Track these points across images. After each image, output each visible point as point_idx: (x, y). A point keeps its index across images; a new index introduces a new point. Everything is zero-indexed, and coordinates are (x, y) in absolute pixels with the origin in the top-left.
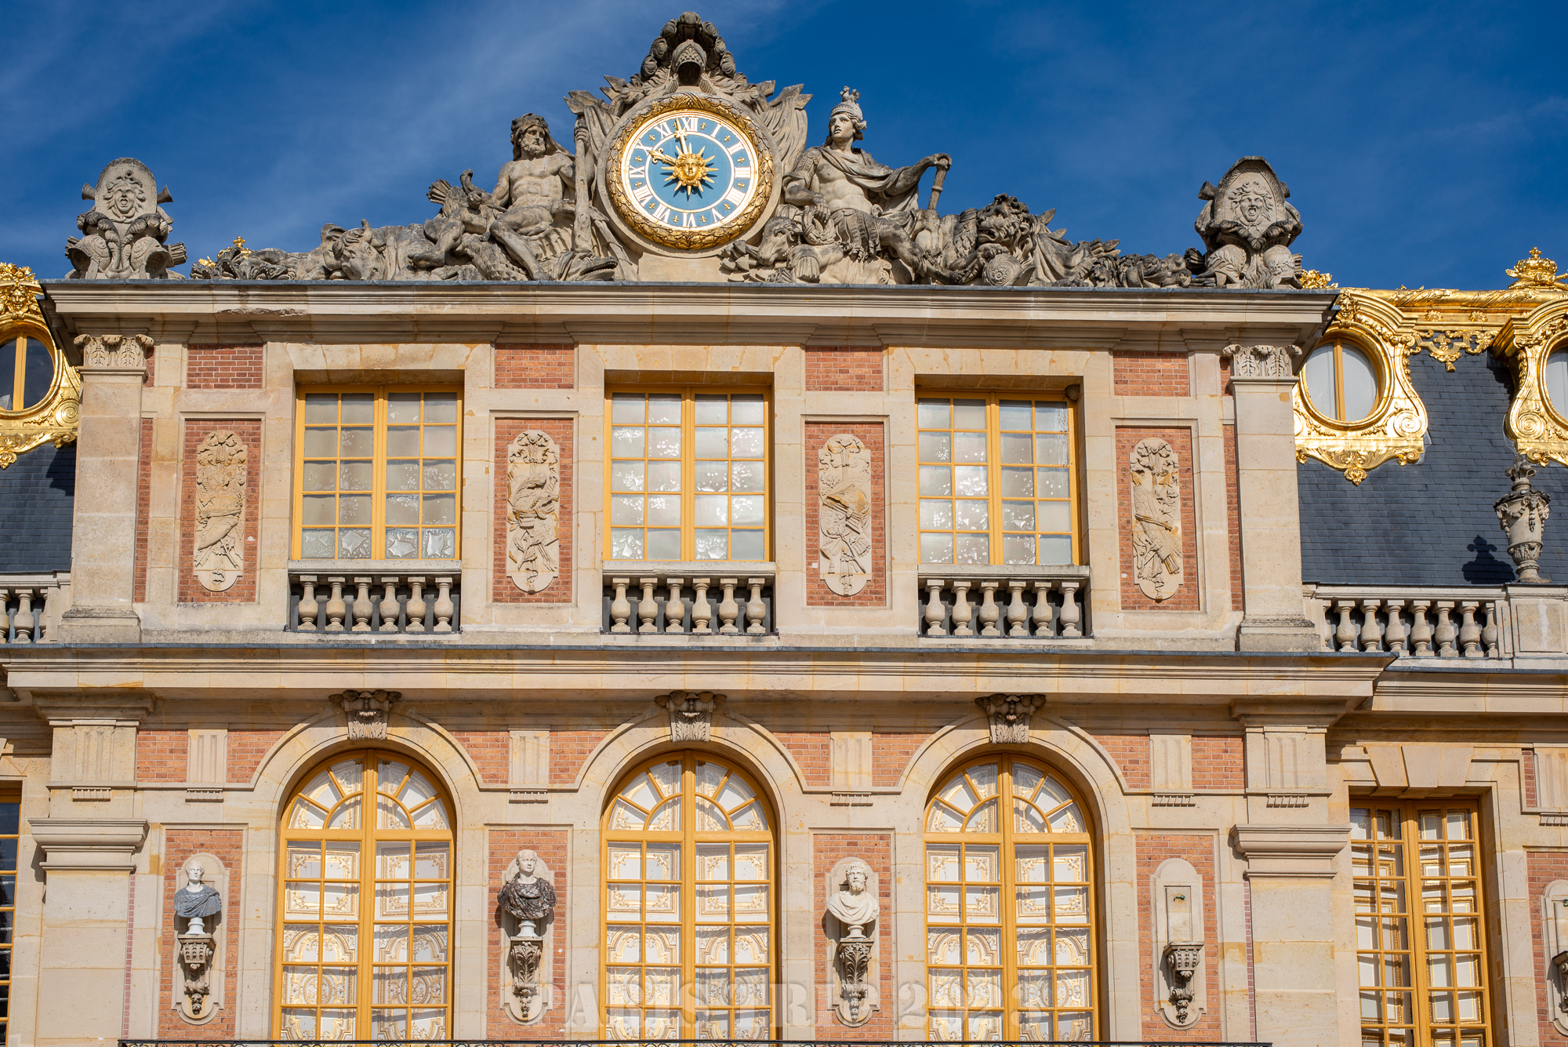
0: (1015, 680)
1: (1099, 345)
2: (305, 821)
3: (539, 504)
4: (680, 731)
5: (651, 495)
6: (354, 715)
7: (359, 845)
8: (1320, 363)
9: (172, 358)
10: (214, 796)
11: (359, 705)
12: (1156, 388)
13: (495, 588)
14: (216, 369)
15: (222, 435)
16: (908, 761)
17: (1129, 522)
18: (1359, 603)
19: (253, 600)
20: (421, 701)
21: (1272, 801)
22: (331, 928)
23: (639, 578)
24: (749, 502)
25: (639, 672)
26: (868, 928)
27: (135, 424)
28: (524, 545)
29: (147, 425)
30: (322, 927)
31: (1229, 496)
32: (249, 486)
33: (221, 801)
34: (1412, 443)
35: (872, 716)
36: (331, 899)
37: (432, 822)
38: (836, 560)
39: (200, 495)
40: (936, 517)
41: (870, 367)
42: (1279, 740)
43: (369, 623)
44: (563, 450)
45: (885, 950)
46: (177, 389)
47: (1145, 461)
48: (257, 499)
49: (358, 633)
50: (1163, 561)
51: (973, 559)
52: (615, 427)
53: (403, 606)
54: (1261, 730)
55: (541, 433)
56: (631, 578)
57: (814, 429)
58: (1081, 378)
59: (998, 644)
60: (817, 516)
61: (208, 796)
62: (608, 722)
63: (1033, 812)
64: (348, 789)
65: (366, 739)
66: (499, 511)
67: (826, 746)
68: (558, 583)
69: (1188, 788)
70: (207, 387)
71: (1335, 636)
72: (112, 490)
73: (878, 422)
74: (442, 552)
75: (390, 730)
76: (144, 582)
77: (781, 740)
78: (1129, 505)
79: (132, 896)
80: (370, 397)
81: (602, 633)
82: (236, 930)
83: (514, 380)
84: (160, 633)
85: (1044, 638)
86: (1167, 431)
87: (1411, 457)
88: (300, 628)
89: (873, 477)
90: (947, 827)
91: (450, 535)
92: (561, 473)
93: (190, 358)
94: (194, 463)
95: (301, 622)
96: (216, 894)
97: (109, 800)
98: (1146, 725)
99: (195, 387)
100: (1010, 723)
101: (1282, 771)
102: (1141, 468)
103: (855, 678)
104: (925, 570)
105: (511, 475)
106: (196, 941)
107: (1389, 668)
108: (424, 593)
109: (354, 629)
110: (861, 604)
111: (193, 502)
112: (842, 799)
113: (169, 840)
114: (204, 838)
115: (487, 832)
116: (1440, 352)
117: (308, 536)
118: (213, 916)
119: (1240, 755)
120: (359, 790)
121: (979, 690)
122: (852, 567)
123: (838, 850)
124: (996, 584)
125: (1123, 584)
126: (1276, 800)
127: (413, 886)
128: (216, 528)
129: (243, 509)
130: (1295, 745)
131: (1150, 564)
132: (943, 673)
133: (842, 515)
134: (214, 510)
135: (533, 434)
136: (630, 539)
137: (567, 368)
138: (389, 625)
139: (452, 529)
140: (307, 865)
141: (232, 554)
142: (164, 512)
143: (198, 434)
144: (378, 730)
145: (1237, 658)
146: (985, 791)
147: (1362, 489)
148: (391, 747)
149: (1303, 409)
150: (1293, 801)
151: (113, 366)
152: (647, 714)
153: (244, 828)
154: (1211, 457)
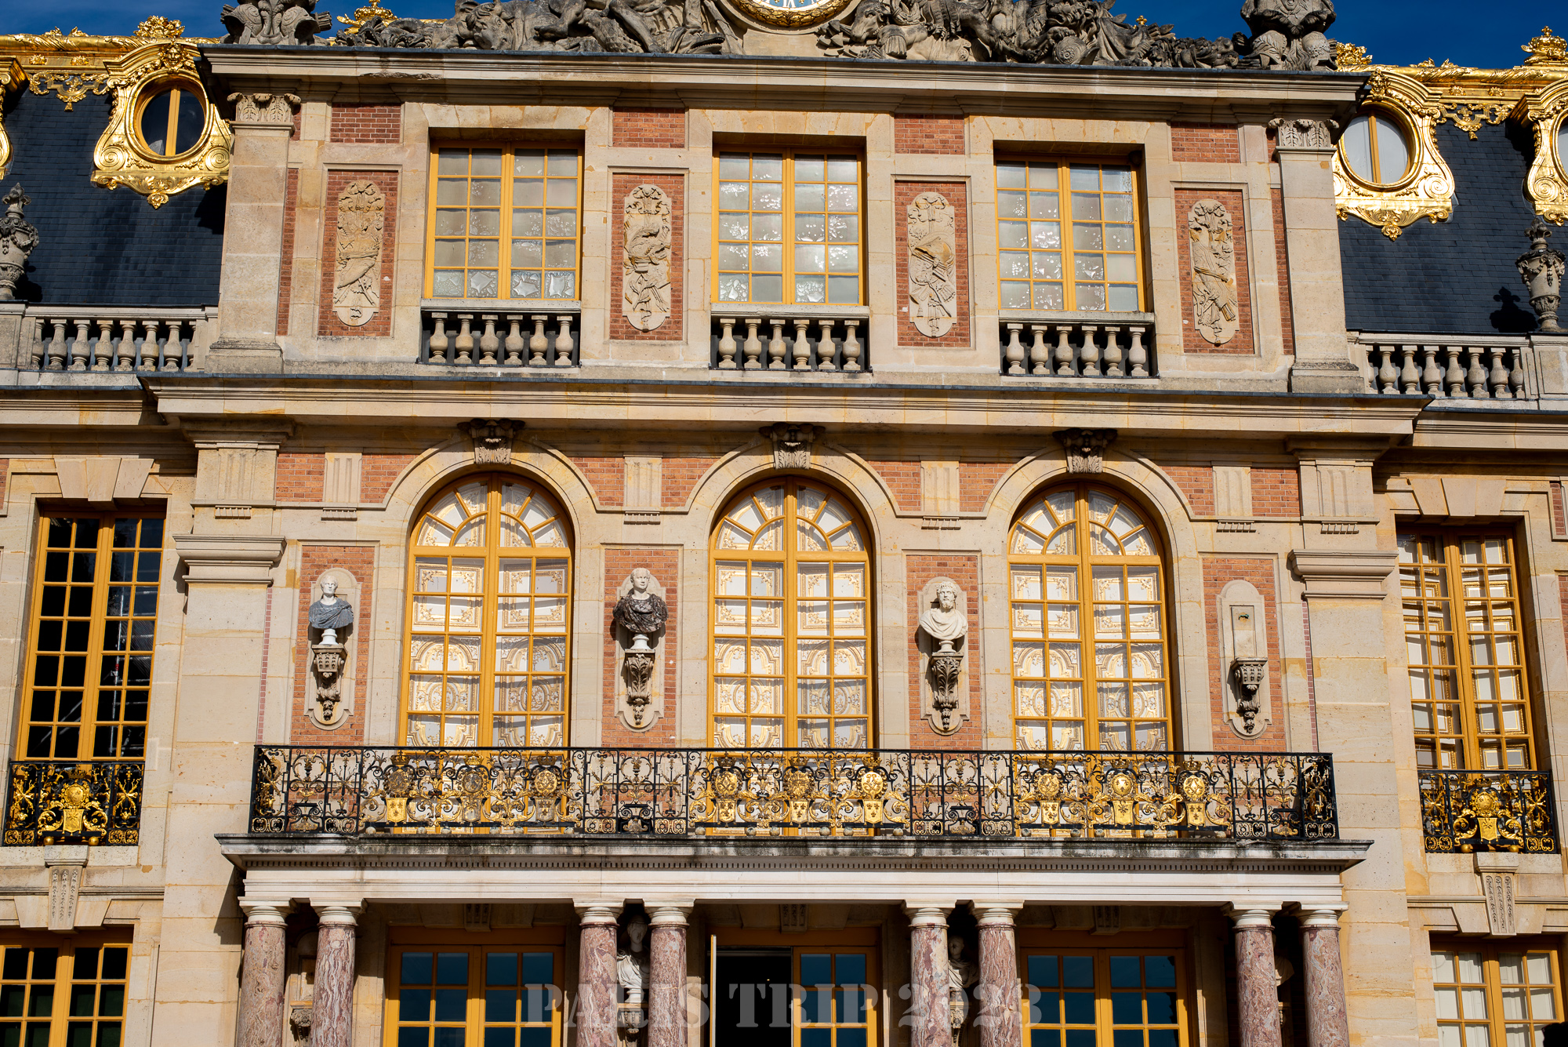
0: (1089, 416)
1: (1158, 117)
2: (433, 539)
3: (653, 251)
4: (781, 459)
5: (755, 244)
6: (480, 442)
7: (483, 562)
8: (1356, 133)
9: (317, 115)
10: (348, 515)
11: (485, 432)
12: (1210, 155)
13: (612, 327)
14: (358, 126)
15: (361, 184)
16: (992, 488)
17: (1188, 274)
18: (1398, 347)
19: (388, 334)
20: (543, 429)
21: (1325, 528)
22: (455, 639)
23: (744, 318)
24: (845, 251)
25: (744, 405)
26: (957, 643)
27: (282, 173)
28: (639, 288)
29: (293, 174)
30: (447, 638)
31: (1278, 252)
32: (386, 230)
33: (355, 520)
34: (1442, 204)
35: (958, 447)
36: (456, 611)
37: (551, 541)
38: (924, 305)
39: (341, 239)
40: (1014, 266)
41: (953, 133)
42: (1330, 472)
43: (495, 357)
44: (674, 202)
45: (974, 664)
46: (321, 143)
47: (1202, 220)
48: (393, 242)
49: (485, 366)
50: (1220, 309)
51: (1048, 305)
52: (722, 183)
53: (527, 341)
54: (1313, 463)
55: (655, 187)
56: (736, 318)
57: (903, 187)
58: (1143, 146)
59: (1073, 382)
60: (906, 265)
61: (342, 515)
62: (716, 449)
63: (1108, 536)
64: (474, 509)
65: (492, 463)
66: (616, 256)
67: (917, 474)
68: (669, 323)
69: (1249, 515)
70: (349, 141)
71: (1378, 378)
72: (259, 233)
73: (961, 182)
74: (563, 293)
75: (514, 455)
76: (286, 317)
77: (875, 468)
78: (1189, 258)
79: (269, 607)
80: (499, 152)
81: (710, 368)
82: (367, 640)
83: (630, 140)
84: (301, 363)
85: (1115, 377)
86: (1221, 193)
87: (1441, 216)
88: (431, 360)
89: (957, 230)
90: (1031, 549)
91: (570, 277)
92: (673, 223)
93: (333, 115)
94: (335, 209)
95: (432, 355)
96: (349, 607)
97: (249, 518)
98: (1209, 457)
99: (337, 141)
100: (1085, 455)
101: (1334, 501)
102: (1199, 226)
103: (942, 413)
104: (1006, 314)
105: (627, 225)
106: (329, 651)
107: (1427, 408)
108: (546, 330)
109: (482, 362)
110: (948, 345)
111: (334, 245)
112: (932, 523)
113: (305, 555)
114: (338, 554)
115: (603, 551)
116: (1463, 123)
117: (440, 277)
118: (345, 628)
119: (1295, 486)
120: (484, 510)
121: (1057, 424)
122: (939, 312)
123: (929, 570)
124: (1070, 329)
125: (1184, 330)
126: (1328, 527)
127: (533, 600)
128: (355, 269)
129: (380, 252)
130: (1344, 478)
131: (1209, 312)
132: (1023, 409)
133: (929, 265)
134: (353, 253)
135: (647, 188)
136: (736, 283)
137: (678, 129)
138: (514, 359)
139: (573, 272)
140: (434, 580)
141: (369, 292)
142: (307, 253)
143: (340, 183)
144: (503, 456)
145: (1290, 399)
146: (1063, 516)
147: (1398, 244)
148: (514, 471)
149: (1342, 172)
150: (1344, 528)
151: (262, 121)
152: (752, 443)
153: (376, 545)
154: (1261, 217)
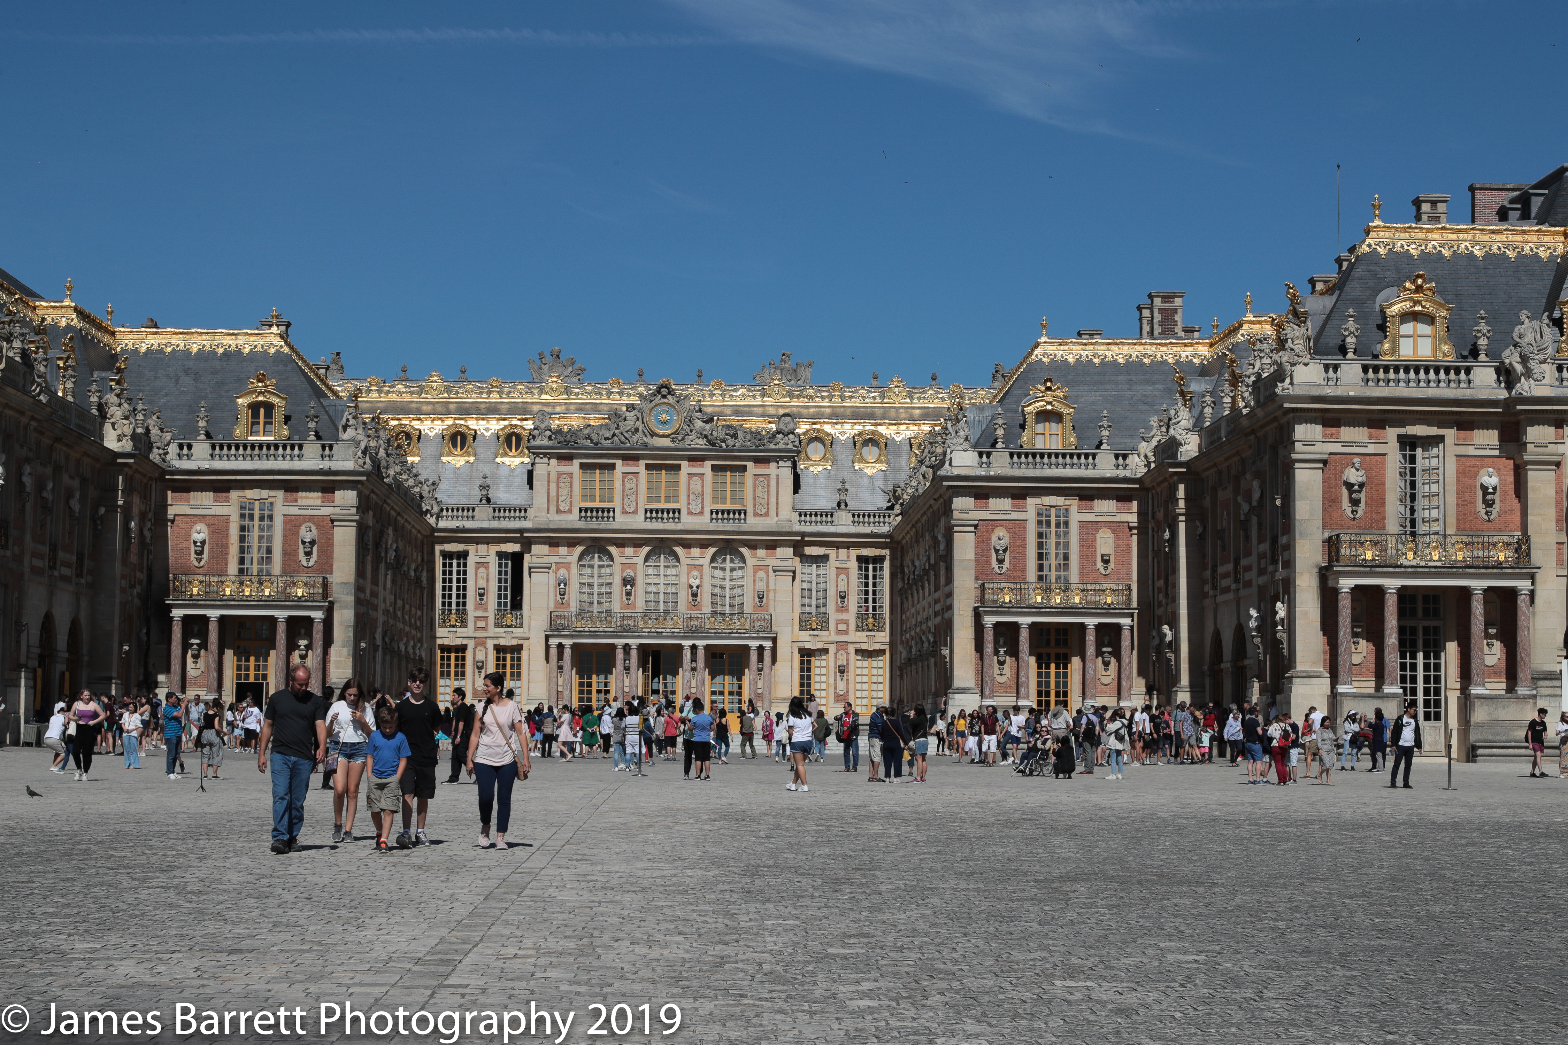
1: (750, 460)
2: (583, 563)
3: (631, 493)
5: (655, 489)
7: (594, 567)
10: (564, 559)
12: (762, 469)
14: (563, 464)
15: (565, 477)
16: (706, 553)
17: (755, 497)
18: (806, 513)
19: (572, 513)
21: (782, 561)
26: (698, 587)
27: (546, 474)
28: (628, 502)
29: (549, 474)
31: (777, 492)
32: (570, 487)
35: (699, 545)
38: (694, 506)
39: (561, 490)
41: (701, 465)
42: (783, 549)
43: (596, 518)
44: (636, 481)
46: (555, 467)
47: (760, 483)
48: (572, 492)
50: (762, 506)
51: (722, 505)
52: (647, 476)
53: (603, 514)
54: (779, 547)
55: (632, 477)
56: (651, 509)
57: (689, 476)
58: (746, 467)
59: (727, 525)
60: (690, 496)
62: (645, 544)
63: (734, 561)
64: (592, 557)
65: (595, 545)
66: (623, 495)
67: (691, 550)
68: (635, 512)
70: (561, 467)
71: (800, 520)
72: (542, 489)
73: (703, 475)
74: (611, 504)
76: (549, 509)
77: (682, 549)
78: (756, 493)
79: (549, 578)
80: (596, 470)
81: (644, 521)
82: (570, 585)
83: (626, 467)
85: (736, 523)
86: (764, 478)
88: (582, 519)
89: (702, 487)
91: (612, 500)
93: (557, 460)
94: (559, 482)
96: (566, 578)
97: (544, 559)
98: (757, 546)
101: (784, 556)
102: (759, 485)
103: (695, 536)
104: (712, 507)
105: (625, 486)
106: (562, 588)
108: (607, 513)
109: (593, 520)
110: (699, 515)
111: (559, 492)
112: (693, 560)
113: (556, 567)
114: (563, 566)
115: (620, 565)
117: (583, 500)
118: (565, 583)
119: (775, 552)
122: (697, 507)
123: (692, 569)
124: (727, 511)
125: (753, 512)
127: (605, 575)
128: (564, 497)
129: (569, 494)
130: (787, 550)
131: (760, 506)
133: (695, 496)
134: (563, 493)
135: (630, 477)
136: (650, 501)
137: (637, 464)
138: (600, 519)
140: (583, 571)
141: (567, 502)
142: (553, 493)
143: (559, 477)
146: (723, 558)
148: (601, 546)
151: (542, 462)
153: (571, 563)
154: (773, 483)
